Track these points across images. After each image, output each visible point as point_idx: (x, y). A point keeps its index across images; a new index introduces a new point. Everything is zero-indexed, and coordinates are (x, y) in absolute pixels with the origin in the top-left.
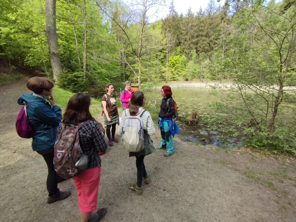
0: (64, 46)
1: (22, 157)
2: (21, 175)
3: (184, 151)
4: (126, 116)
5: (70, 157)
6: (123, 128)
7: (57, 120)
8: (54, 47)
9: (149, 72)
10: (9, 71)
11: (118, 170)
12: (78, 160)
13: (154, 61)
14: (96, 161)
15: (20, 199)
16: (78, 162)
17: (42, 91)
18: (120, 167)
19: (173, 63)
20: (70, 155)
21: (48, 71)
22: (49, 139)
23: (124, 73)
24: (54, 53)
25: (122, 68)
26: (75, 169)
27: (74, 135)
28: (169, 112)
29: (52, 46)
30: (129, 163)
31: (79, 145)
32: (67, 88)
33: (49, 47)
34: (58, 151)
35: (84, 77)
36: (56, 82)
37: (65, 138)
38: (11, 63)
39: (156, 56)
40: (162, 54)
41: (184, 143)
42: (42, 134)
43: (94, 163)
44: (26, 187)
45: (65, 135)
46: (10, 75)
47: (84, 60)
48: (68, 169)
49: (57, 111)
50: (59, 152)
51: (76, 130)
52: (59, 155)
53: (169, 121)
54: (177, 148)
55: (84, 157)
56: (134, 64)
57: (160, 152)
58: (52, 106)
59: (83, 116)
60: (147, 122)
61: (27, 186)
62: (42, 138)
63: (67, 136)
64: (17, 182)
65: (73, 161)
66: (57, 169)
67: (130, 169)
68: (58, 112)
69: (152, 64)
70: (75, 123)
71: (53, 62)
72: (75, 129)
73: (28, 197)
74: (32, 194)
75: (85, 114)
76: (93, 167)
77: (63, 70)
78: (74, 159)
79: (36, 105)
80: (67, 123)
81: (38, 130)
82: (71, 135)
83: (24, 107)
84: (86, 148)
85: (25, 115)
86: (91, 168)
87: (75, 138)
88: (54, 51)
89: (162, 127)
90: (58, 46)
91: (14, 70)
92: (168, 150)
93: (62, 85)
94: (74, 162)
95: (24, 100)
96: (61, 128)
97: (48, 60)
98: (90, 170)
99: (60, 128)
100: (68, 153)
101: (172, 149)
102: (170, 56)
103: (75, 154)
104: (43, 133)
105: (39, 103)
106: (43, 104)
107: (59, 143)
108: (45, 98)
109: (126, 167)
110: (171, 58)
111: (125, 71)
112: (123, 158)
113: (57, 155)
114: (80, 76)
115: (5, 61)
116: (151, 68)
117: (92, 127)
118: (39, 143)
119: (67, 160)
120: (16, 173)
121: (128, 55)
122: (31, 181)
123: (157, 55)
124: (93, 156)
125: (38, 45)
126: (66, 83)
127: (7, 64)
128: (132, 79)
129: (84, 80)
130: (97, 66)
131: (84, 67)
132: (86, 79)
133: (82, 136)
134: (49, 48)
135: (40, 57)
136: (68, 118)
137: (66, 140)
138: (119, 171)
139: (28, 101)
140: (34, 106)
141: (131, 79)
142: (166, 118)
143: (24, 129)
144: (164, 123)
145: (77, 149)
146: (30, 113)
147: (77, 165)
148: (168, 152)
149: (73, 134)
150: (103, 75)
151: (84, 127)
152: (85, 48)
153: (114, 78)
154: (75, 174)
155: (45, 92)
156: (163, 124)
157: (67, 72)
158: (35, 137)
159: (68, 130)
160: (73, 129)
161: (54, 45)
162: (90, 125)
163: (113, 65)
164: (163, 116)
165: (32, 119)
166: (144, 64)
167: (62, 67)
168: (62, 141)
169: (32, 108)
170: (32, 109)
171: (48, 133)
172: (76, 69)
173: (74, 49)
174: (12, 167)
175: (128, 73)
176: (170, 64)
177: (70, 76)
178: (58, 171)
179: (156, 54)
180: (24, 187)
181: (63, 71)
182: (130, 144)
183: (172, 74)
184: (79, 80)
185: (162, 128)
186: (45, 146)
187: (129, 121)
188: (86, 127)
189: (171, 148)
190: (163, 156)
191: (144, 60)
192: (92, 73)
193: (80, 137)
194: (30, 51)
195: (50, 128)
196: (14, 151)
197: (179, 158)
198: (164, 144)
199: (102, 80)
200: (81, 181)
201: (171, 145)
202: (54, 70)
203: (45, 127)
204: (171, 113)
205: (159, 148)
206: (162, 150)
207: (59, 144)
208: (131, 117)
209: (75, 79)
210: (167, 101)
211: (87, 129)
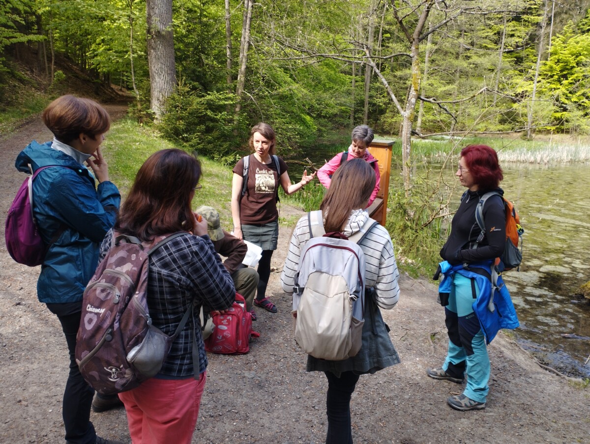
0: (190, 11)
1: (30, 321)
2: (21, 367)
3: (538, 404)
4: (312, 237)
5: (115, 329)
6: (298, 274)
7: (103, 224)
8: (160, 16)
9: (461, 96)
10: (49, 85)
11: (276, 414)
12: (136, 343)
13: (484, 55)
14: (191, 358)
15: (6, 430)
16: (136, 349)
17: (78, 137)
18: (284, 408)
19: (566, 62)
20: (116, 325)
21: (139, 88)
22: (79, 273)
23: (367, 100)
24: (159, 32)
25: (363, 81)
26: (125, 368)
27: (135, 269)
28: (480, 245)
29: (157, 11)
30: (316, 400)
31: (145, 301)
32: (183, 139)
33: (149, 15)
34: (90, 308)
35: (237, 109)
36: (155, 121)
37: (113, 275)
38: (55, 63)
39: (496, 37)
40: (522, 28)
41: (546, 377)
42: (63, 257)
43: (182, 365)
44: (24, 403)
45: (114, 267)
46: (50, 96)
47: (241, 55)
48: (109, 364)
49: (109, 197)
50: (91, 312)
51: (143, 255)
52: (90, 321)
53: (475, 275)
54: (511, 387)
55: (156, 337)
56: (407, 67)
57: (437, 390)
58: (97, 183)
59: (170, 216)
60: (380, 264)
61: (27, 401)
62: (63, 269)
63: (118, 269)
64: (8, 384)
65: (123, 343)
66: (80, 360)
67: (316, 421)
68: (111, 201)
69: (477, 66)
70: (144, 235)
71: (154, 60)
72: (141, 252)
73: (23, 429)
74: (33, 425)
75: (177, 212)
76: (179, 377)
77: (178, 85)
78: (126, 340)
79: (56, 174)
80: (125, 233)
81: (55, 246)
82: (127, 267)
83: (28, 178)
84: (165, 314)
85: (27, 202)
86: (173, 378)
87: (136, 277)
88: (160, 27)
89: (448, 294)
90: (174, 10)
91: (61, 82)
92: (468, 386)
93: (171, 130)
94: (124, 349)
95: (30, 161)
96: (110, 244)
97: (142, 53)
98: (169, 384)
99: (107, 244)
100: (113, 317)
101: (482, 386)
102: (554, 34)
103: (131, 325)
104: (65, 256)
105: (63, 171)
106: (74, 173)
107: (97, 285)
108: (81, 158)
109: (303, 411)
110: (556, 44)
111: (373, 93)
112: (300, 381)
113: (87, 318)
114: (225, 105)
115: (44, 56)
116: (469, 82)
117: (192, 252)
118: (53, 280)
119: (109, 337)
120: (11, 358)
121: (388, 35)
122: (38, 389)
123: (499, 33)
124: (182, 341)
125: (123, 9)
126: (181, 124)
127: (47, 65)
128: (393, 120)
129: (236, 117)
130: (280, 73)
131: (241, 78)
132: (241, 115)
133: (157, 275)
134: (149, 19)
135: (125, 46)
136: (129, 217)
137: (114, 280)
138: (278, 421)
139: (39, 162)
140: (49, 177)
141: (389, 120)
142: (465, 265)
143: (22, 239)
144: (457, 282)
145: (137, 312)
146: (39, 197)
147: (132, 359)
148: (466, 393)
149: (134, 266)
150: (293, 104)
151: (167, 248)
152: (249, 15)
153: (331, 118)
154: (125, 384)
155: (83, 141)
156: (454, 286)
157: (188, 92)
158: (46, 263)
159: (122, 253)
160: (137, 252)
161: (163, 10)
162: (184, 245)
163: (333, 72)
164: (456, 254)
165: (43, 212)
166: (443, 68)
167: (178, 76)
168: (103, 283)
169: (45, 181)
170: (45, 186)
171: (78, 256)
172: (216, 82)
173: (216, 19)
174: (4, 341)
175: (380, 101)
176: (551, 67)
177: (196, 102)
178: (82, 364)
179: (497, 28)
180: (20, 401)
181: (179, 87)
182: (320, 332)
183: (555, 108)
184: (218, 117)
185: (445, 299)
186: (68, 293)
187: (321, 252)
188: (173, 250)
189: (478, 383)
190: (445, 406)
191: (446, 53)
192: (262, 98)
193: (150, 278)
194: (102, 28)
195: (87, 244)
196: (18, 302)
197: (508, 427)
198: (456, 362)
199: (288, 120)
200: (141, 412)
201: (478, 369)
202: (154, 85)
203: (73, 239)
204: (487, 247)
205: (436, 374)
206: (445, 383)
207: (95, 290)
208: (329, 243)
209: (209, 113)
210: (478, 202)
211: (176, 255)
